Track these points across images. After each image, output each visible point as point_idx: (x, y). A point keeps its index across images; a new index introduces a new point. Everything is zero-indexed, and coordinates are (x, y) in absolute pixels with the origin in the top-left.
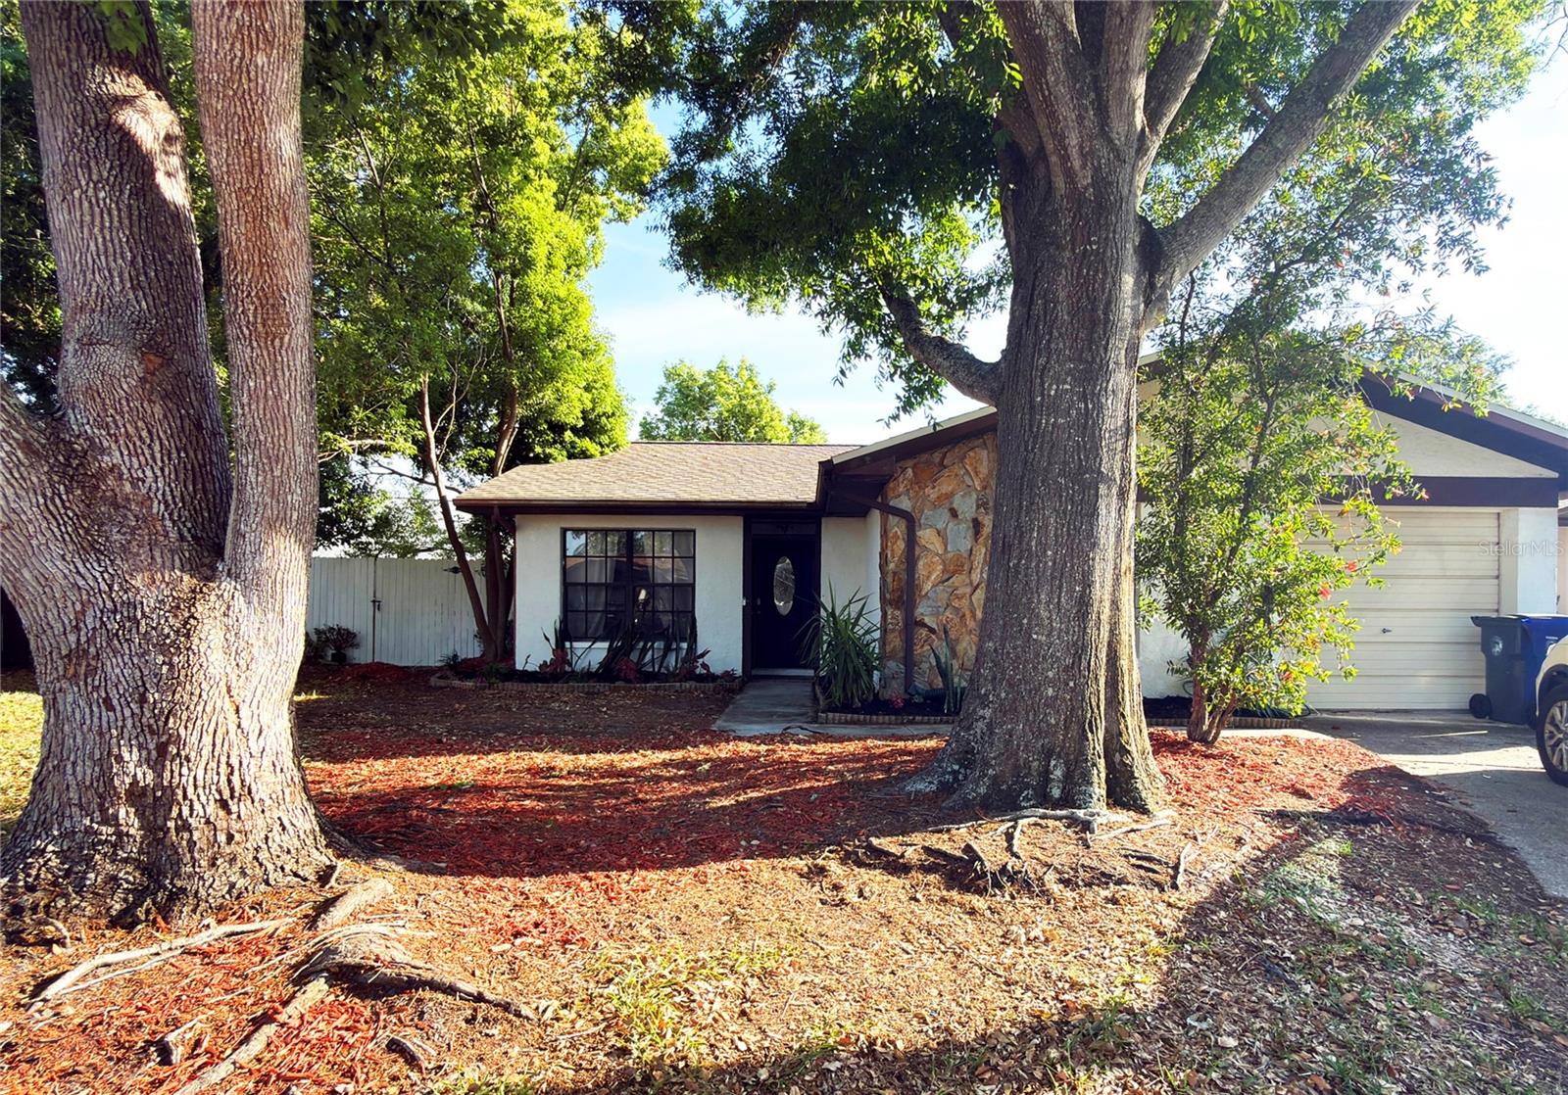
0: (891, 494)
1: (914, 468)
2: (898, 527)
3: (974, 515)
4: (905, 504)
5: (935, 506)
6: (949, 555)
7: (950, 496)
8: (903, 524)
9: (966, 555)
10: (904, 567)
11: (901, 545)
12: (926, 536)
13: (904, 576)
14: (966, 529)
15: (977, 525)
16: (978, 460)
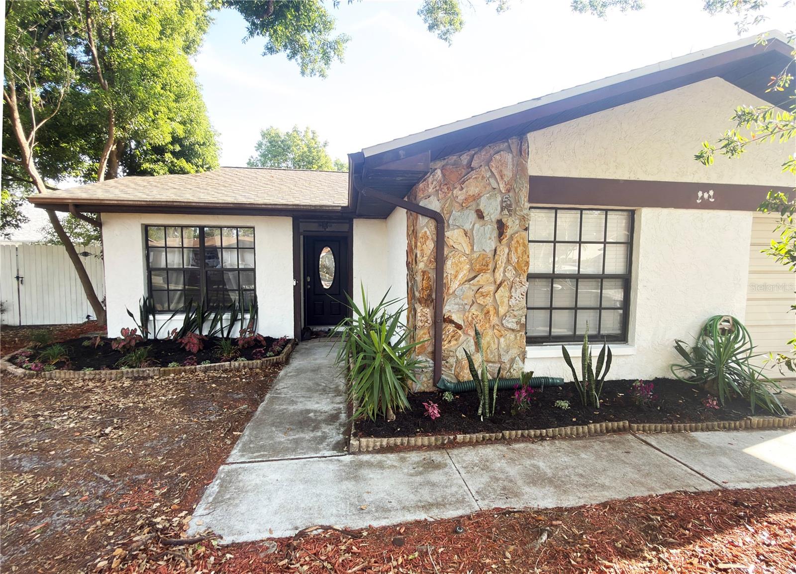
0: (420, 195)
1: (443, 169)
2: (426, 226)
3: (498, 217)
4: (434, 204)
5: (462, 207)
6: (475, 256)
7: (476, 198)
8: (432, 224)
9: (490, 255)
10: (433, 266)
11: (430, 245)
12: (453, 236)
13: (432, 275)
14: (491, 230)
15: (501, 227)
16: (504, 164)
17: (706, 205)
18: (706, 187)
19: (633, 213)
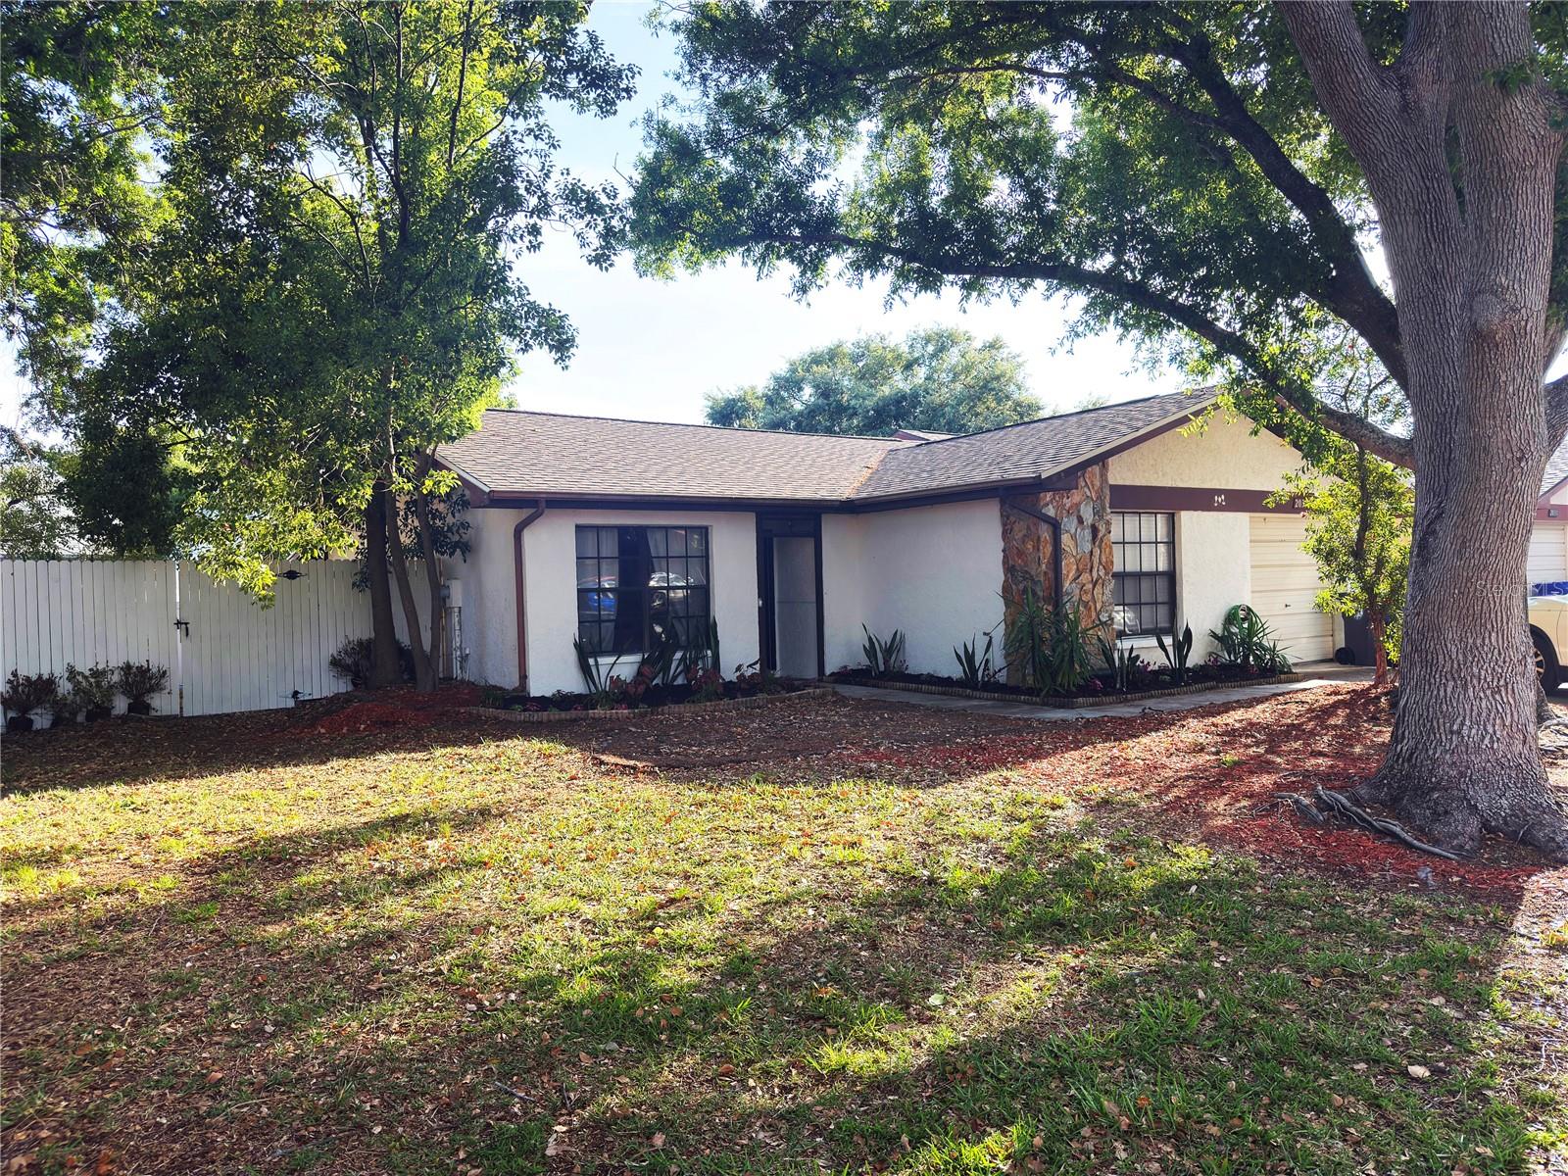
0: (1042, 503)
2: (1046, 532)
3: (1092, 522)
4: (1051, 511)
5: (1069, 513)
6: (1079, 557)
7: (1078, 505)
8: (1050, 530)
9: (1089, 555)
10: (1052, 566)
11: (1049, 549)
12: (1065, 539)
13: (1051, 575)
14: (1087, 534)
15: (1094, 530)
16: (1094, 475)
17: (1221, 508)
18: (1219, 492)
19: (1173, 515)
